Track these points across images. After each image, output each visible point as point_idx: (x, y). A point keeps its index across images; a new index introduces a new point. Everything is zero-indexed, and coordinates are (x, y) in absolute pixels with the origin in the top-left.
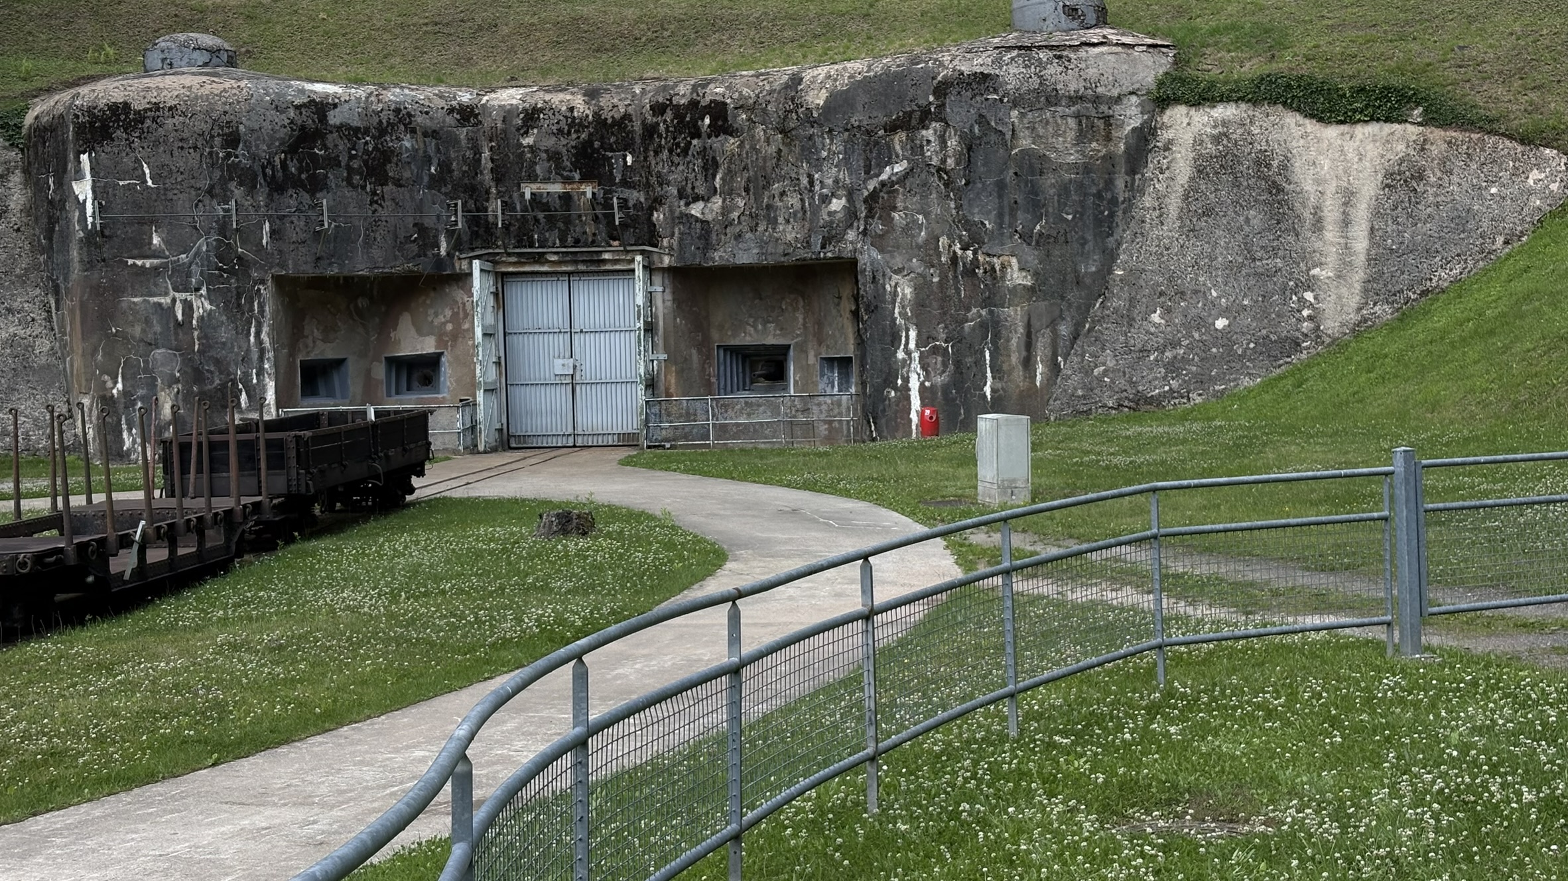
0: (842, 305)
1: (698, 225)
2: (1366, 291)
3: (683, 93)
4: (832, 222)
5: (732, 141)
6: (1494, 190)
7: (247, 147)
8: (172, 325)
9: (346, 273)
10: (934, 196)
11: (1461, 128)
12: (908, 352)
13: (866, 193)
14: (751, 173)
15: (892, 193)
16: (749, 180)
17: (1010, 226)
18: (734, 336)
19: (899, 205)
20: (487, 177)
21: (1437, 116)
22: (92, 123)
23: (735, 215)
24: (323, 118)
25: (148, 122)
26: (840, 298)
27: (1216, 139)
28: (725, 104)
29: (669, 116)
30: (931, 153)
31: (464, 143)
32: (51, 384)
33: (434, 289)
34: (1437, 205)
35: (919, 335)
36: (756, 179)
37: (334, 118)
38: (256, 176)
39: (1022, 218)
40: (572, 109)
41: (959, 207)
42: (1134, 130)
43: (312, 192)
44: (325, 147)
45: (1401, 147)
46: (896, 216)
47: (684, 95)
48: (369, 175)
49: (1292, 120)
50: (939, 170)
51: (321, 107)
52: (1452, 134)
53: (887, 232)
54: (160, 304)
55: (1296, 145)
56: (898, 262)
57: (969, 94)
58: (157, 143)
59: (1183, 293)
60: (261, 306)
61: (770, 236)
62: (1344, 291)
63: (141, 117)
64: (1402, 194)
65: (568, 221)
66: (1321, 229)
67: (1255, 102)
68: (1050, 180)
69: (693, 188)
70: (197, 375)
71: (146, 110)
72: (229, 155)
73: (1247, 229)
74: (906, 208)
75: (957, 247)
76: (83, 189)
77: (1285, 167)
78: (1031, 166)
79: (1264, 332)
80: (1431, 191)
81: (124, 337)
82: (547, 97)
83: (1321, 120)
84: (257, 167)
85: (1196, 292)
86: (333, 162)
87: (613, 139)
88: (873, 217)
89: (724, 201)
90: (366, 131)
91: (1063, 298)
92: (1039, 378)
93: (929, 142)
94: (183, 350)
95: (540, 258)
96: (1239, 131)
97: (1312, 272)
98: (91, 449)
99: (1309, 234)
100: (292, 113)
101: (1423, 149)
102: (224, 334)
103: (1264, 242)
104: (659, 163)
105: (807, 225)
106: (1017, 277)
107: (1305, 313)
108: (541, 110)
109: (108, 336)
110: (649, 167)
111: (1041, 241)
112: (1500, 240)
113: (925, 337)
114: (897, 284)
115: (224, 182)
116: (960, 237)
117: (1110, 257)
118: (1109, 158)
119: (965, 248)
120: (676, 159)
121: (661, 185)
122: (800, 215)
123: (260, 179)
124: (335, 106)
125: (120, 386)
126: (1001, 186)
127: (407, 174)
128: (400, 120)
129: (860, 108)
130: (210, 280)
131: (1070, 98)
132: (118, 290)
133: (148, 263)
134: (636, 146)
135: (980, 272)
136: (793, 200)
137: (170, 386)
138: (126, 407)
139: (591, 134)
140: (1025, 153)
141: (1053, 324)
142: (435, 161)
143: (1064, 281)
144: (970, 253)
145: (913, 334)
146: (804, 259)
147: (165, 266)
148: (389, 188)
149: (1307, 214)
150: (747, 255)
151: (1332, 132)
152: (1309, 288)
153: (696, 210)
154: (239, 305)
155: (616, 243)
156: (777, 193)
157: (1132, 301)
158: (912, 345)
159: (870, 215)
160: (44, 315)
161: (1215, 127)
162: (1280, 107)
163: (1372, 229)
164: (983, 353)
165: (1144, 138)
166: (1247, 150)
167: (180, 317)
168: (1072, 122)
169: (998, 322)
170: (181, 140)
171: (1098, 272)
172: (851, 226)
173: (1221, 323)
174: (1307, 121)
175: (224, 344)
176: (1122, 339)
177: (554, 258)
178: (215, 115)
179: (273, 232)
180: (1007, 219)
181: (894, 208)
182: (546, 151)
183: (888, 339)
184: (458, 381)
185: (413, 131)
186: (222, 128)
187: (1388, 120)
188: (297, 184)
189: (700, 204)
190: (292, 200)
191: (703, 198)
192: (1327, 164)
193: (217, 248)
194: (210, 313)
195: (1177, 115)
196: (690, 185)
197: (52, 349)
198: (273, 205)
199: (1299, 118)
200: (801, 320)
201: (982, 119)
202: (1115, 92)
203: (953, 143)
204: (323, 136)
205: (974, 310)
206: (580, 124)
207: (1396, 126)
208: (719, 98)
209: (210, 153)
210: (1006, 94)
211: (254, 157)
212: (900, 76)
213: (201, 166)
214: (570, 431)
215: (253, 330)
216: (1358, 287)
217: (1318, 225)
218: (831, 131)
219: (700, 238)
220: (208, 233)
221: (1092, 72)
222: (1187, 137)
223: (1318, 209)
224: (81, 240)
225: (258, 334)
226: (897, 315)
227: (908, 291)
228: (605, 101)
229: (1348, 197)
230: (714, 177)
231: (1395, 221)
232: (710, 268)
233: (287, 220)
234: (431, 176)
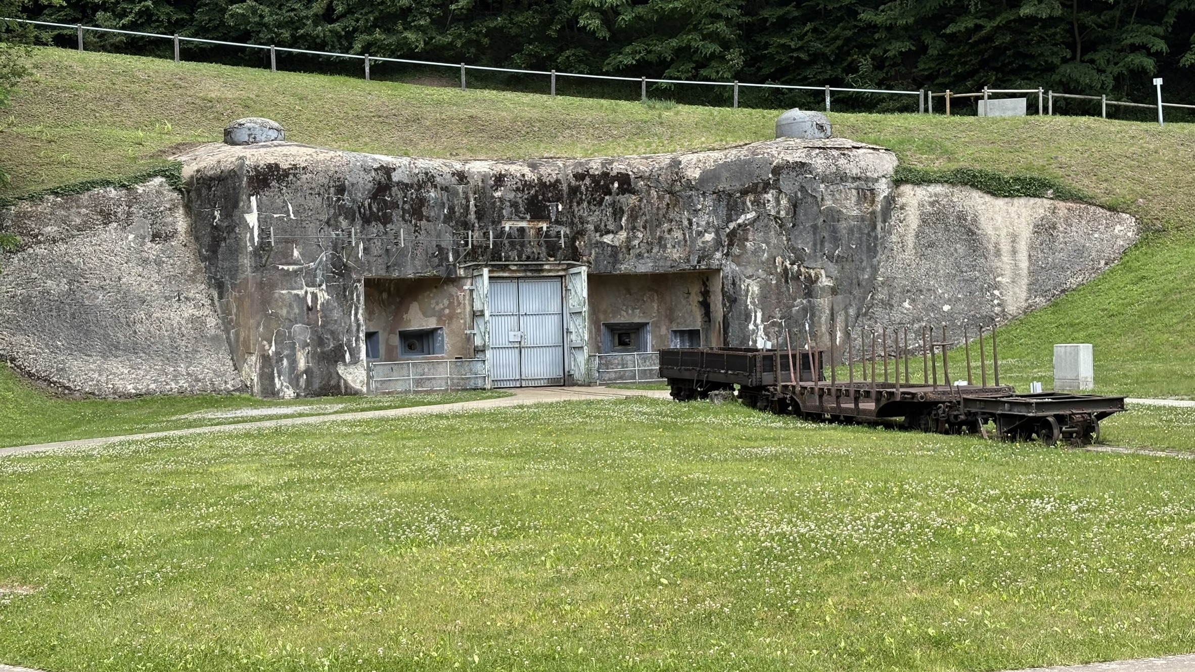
0: (691, 298)
1: (609, 248)
2: (1029, 290)
3: (596, 166)
4: (705, 247)
5: (634, 197)
6: (1096, 236)
7: (350, 195)
8: (305, 308)
9: (402, 276)
10: (773, 233)
11: (1074, 201)
12: (756, 325)
13: (728, 230)
14: (648, 217)
15: (745, 231)
16: (646, 221)
17: (821, 251)
18: (614, 317)
19: (750, 238)
20: (472, 217)
21: (1062, 195)
22: (257, 176)
23: (636, 242)
24: (389, 178)
25: (291, 177)
26: (689, 293)
27: (932, 204)
28: (628, 175)
29: (588, 181)
30: (771, 208)
31: (461, 195)
32: (220, 348)
33: (436, 287)
34: (1066, 243)
35: (763, 315)
36: (652, 221)
37: (396, 177)
38: (354, 213)
39: (827, 248)
40: (523, 175)
41: (788, 240)
42: (885, 197)
43: (385, 225)
44: (391, 196)
45: (1042, 211)
46: (748, 244)
47: (597, 169)
48: (413, 214)
49: (976, 195)
50: (775, 218)
51: (387, 171)
52: (1069, 204)
53: (742, 254)
54: (298, 295)
55: (980, 208)
56: (749, 271)
57: (795, 174)
58: (296, 190)
59: (921, 291)
60: (358, 296)
61: (661, 255)
62: (1017, 289)
63: (286, 173)
64: (1044, 237)
65: (523, 245)
66: (1000, 255)
67: (953, 184)
68: (843, 225)
69: (606, 226)
70: (320, 341)
71: (289, 169)
72: (339, 200)
73: (956, 255)
74: (754, 240)
75: (787, 263)
76: (252, 219)
77: (975, 221)
78: (833, 217)
79: (973, 313)
80: (1061, 235)
81: (276, 316)
82: (507, 167)
83: (993, 195)
84: (355, 208)
85: (929, 290)
86: (395, 205)
87: (550, 195)
88: (733, 245)
89: (628, 234)
90: (412, 186)
91: (851, 293)
92: (838, 340)
93: (769, 201)
94: (312, 325)
95: (505, 268)
96: (946, 200)
97: (997, 279)
98: (255, 390)
99: (993, 258)
100: (373, 173)
101: (1054, 212)
102: (336, 315)
103: (967, 262)
104: (582, 210)
105: (688, 249)
106: (825, 282)
107: (996, 302)
108: (505, 176)
109: (266, 315)
110: (573, 212)
111: (839, 260)
112: (1103, 262)
113: (767, 316)
114: (748, 285)
115: (336, 216)
116: (789, 257)
117: (875, 270)
118: (873, 213)
119: (792, 264)
120: (593, 208)
121: (582, 223)
122: (683, 243)
123: (357, 215)
124: (394, 169)
125: (273, 348)
126: (815, 227)
127: (432, 214)
128: (429, 180)
129: (724, 180)
130: (328, 280)
131: (853, 178)
132: (273, 286)
133: (291, 268)
134: (564, 199)
135: (802, 278)
136: (678, 234)
137: (303, 348)
138: (277, 362)
139: (536, 191)
140: (830, 209)
141: (846, 309)
142: (447, 206)
143: (852, 283)
144: (795, 267)
145: (759, 315)
146: (684, 270)
147: (301, 270)
148: (424, 222)
149: (991, 247)
150: (645, 267)
151: (1000, 202)
152: (996, 288)
153: (607, 239)
154: (345, 296)
155: (552, 259)
156: (666, 230)
157: (891, 296)
158: (759, 321)
159: (731, 244)
160: (210, 302)
161: (931, 197)
162: (969, 187)
163: (1030, 255)
164: (804, 325)
165: (890, 201)
166: (951, 210)
167: (310, 304)
168: (854, 192)
169: (814, 307)
170: (311, 189)
171: (869, 278)
172: (718, 250)
173: (946, 308)
174: (985, 195)
175: (336, 321)
176: (887, 317)
177: (514, 268)
178: (330, 173)
179: (365, 249)
180: (818, 247)
181: (747, 240)
182: (510, 201)
183: (743, 317)
184: (452, 345)
185: (436, 187)
186: (335, 182)
187: (1035, 196)
188: (377, 219)
189: (611, 236)
190: (375, 229)
191: (613, 232)
192: (1000, 219)
193: (332, 258)
194: (328, 301)
195: (906, 189)
196: (603, 224)
197: (217, 324)
198: (365, 232)
199: (980, 193)
200: (656, 308)
201: (803, 189)
202: (876, 176)
203: (784, 202)
204: (390, 189)
205: (799, 300)
206: (530, 184)
207: (1037, 199)
208: (624, 171)
209: (328, 198)
210: (818, 175)
211: (354, 201)
212: (748, 162)
213: (322, 206)
214: (518, 377)
215: (353, 312)
216: (1025, 287)
217: (998, 253)
218: (704, 193)
219: (610, 256)
220: (326, 249)
221: (863, 164)
222: (914, 202)
223: (997, 244)
224: (251, 252)
225: (356, 314)
226: (748, 303)
227: (756, 289)
228: (542, 170)
229: (1014, 239)
230: (621, 219)
231: (1042, 251)
232: (616, 275)
233: (372, 241)
234: (445, 215)
